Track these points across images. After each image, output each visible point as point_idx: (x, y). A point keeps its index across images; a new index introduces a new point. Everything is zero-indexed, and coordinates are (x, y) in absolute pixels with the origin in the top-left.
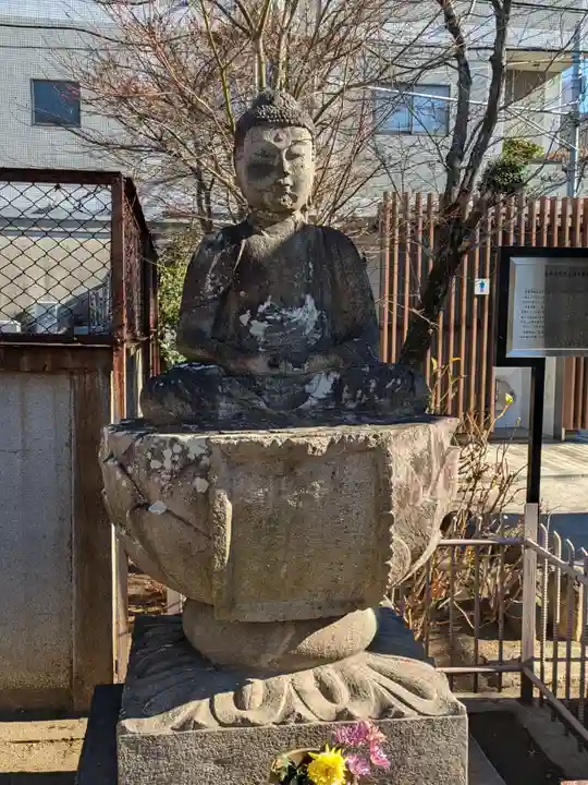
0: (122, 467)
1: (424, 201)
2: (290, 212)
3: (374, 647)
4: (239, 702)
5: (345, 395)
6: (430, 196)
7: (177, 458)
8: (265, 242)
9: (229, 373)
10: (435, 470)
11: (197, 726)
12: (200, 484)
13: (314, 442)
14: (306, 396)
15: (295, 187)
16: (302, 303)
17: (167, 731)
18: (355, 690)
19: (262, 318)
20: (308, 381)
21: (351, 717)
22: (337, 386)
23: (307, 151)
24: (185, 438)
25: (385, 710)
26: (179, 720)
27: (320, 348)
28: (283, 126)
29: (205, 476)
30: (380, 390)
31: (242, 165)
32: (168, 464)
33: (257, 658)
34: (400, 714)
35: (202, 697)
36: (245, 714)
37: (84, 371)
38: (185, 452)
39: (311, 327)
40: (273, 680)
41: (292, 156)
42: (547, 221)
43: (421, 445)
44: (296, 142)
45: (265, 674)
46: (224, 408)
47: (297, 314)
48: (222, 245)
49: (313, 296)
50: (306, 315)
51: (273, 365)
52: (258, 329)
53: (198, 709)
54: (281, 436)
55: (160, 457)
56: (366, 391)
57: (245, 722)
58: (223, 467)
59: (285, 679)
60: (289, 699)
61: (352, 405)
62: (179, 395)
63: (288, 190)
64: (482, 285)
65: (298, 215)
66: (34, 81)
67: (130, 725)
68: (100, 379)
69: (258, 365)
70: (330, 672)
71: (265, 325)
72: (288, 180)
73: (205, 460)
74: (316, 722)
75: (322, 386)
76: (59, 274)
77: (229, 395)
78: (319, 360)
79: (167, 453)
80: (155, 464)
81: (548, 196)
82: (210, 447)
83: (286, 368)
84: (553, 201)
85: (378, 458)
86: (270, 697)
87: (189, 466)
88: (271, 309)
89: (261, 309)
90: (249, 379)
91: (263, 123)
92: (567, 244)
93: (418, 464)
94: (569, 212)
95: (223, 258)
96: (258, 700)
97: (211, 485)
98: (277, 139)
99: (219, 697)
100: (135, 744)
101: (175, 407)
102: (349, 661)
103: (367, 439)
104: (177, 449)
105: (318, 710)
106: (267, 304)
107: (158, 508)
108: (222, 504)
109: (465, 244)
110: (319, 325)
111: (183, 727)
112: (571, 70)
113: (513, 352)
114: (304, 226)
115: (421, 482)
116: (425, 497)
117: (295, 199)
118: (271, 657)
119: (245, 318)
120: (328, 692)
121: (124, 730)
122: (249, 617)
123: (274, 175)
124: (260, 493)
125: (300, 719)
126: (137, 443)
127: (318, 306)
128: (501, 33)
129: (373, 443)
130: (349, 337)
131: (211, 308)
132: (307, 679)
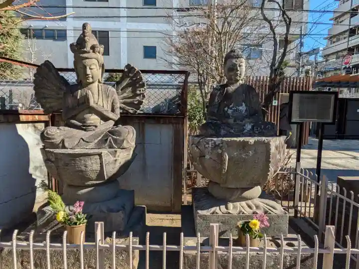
0: (197, 147)
1: (262, 78)
2: (238, 81)
3: (260, 197)
4: (227, 208)
5: (255, 129)
6: (263, 77)
7: (213, 144)
8: (232, 88)
9: (223, 123)
10: (281, 150)
11: (217, 213)
12: (220, 151)
13: (251, 141)
14: (244, 129)
15: (240, 74)
16: (242, 105)
17: (209, 214)
18: (257, 207)
19: (231, 109)
20: (244, 125)
21: (257, 213)
22: (253, 127)
23: (244, 65)
24: (215, 139)
25: (266, 212)
26: (211, 212)
27: (246, 117)
28: (238, 58)
29: (220, 149)
30: (265, 128)
31: (226, 69)
32: (210, 146)
33: (231, 197)
34: (270, 213)
35: (217, 206)
36: (229, 211)
37: (176, 123)
38: (215, 143)
39: (244, 111)
40: (235, 203)
41: (240, 66)
42: (295, 84)
43: (278, 142)
44: (242, 62)
45: (233, 202)
46: (223, 132)
47: (240, 108)
48: (220, 90)
49: (245, 103)
50: (243, 108)
51: (235, 121)
52: (230, 111)
53: (216, 209)
54: (241, 139)
55: (208, 144)
56: (261, 128)
57: (229, 213)
58: (226, 146)
59: (238, 204)
60: (240, 208)
61: (257, 132)
62: (211, 128)
63: (239, 75)
64: (275, 102)
65: (241, 82)
66: (144, 46)
67: (199, 212)
68: (181, 125)
69: (231, 121)
70: (250, 202)
71: (232, 111)
72: (239, 72)
73: (221, 145)
74: (247, 214)
75: (249, 127)
76: (153, 97)
77: (224, 129)
78: (247, 120)
79: (210, 143)
80: (207, 146)
81: (292, 77)
82: (222, 142)
83: (238, 122)
84: (294, 78)
85: (267, 145)
86: (235, 207)
87: (216, 146)
88: (233, 107)
89: (231, 106)
90: (228, 125)
91: (233, 57)
92: (304, 90)
93: (277, 148)
94: (298, 81)
95: (220, 93)
96: (232, 208)
97: (223, 151)
98: (236, 61)
99: (221, 206)
100: (201, 216)
101: (211, 131)
102: (255, 200)
103: (265, 140)
104: (213, 142)
105: (248, 211)
106: (232, 105)
107: (207, 157)
108: (226, 156)
109: (276, 90)
110: (246, 110)
111: (213, 213)
112: (299, 40)
113: (294, 120)
114: (242, 85)
115: (277, 152)
116: (278, 157)
117: (240, 77)
118: (234, 197)
119: (226, 109)
120: (250, 207)
121: (198, 213)
122: (230, 187)
123: (235, 71)
124: (235, 154)
125: (243, 213)
126: (201, 140)
127: (246, 105)
128: (288, 30)
129: (266, 141)
130: (254, 114)
131: (217, 106)
132: (244, 203)
